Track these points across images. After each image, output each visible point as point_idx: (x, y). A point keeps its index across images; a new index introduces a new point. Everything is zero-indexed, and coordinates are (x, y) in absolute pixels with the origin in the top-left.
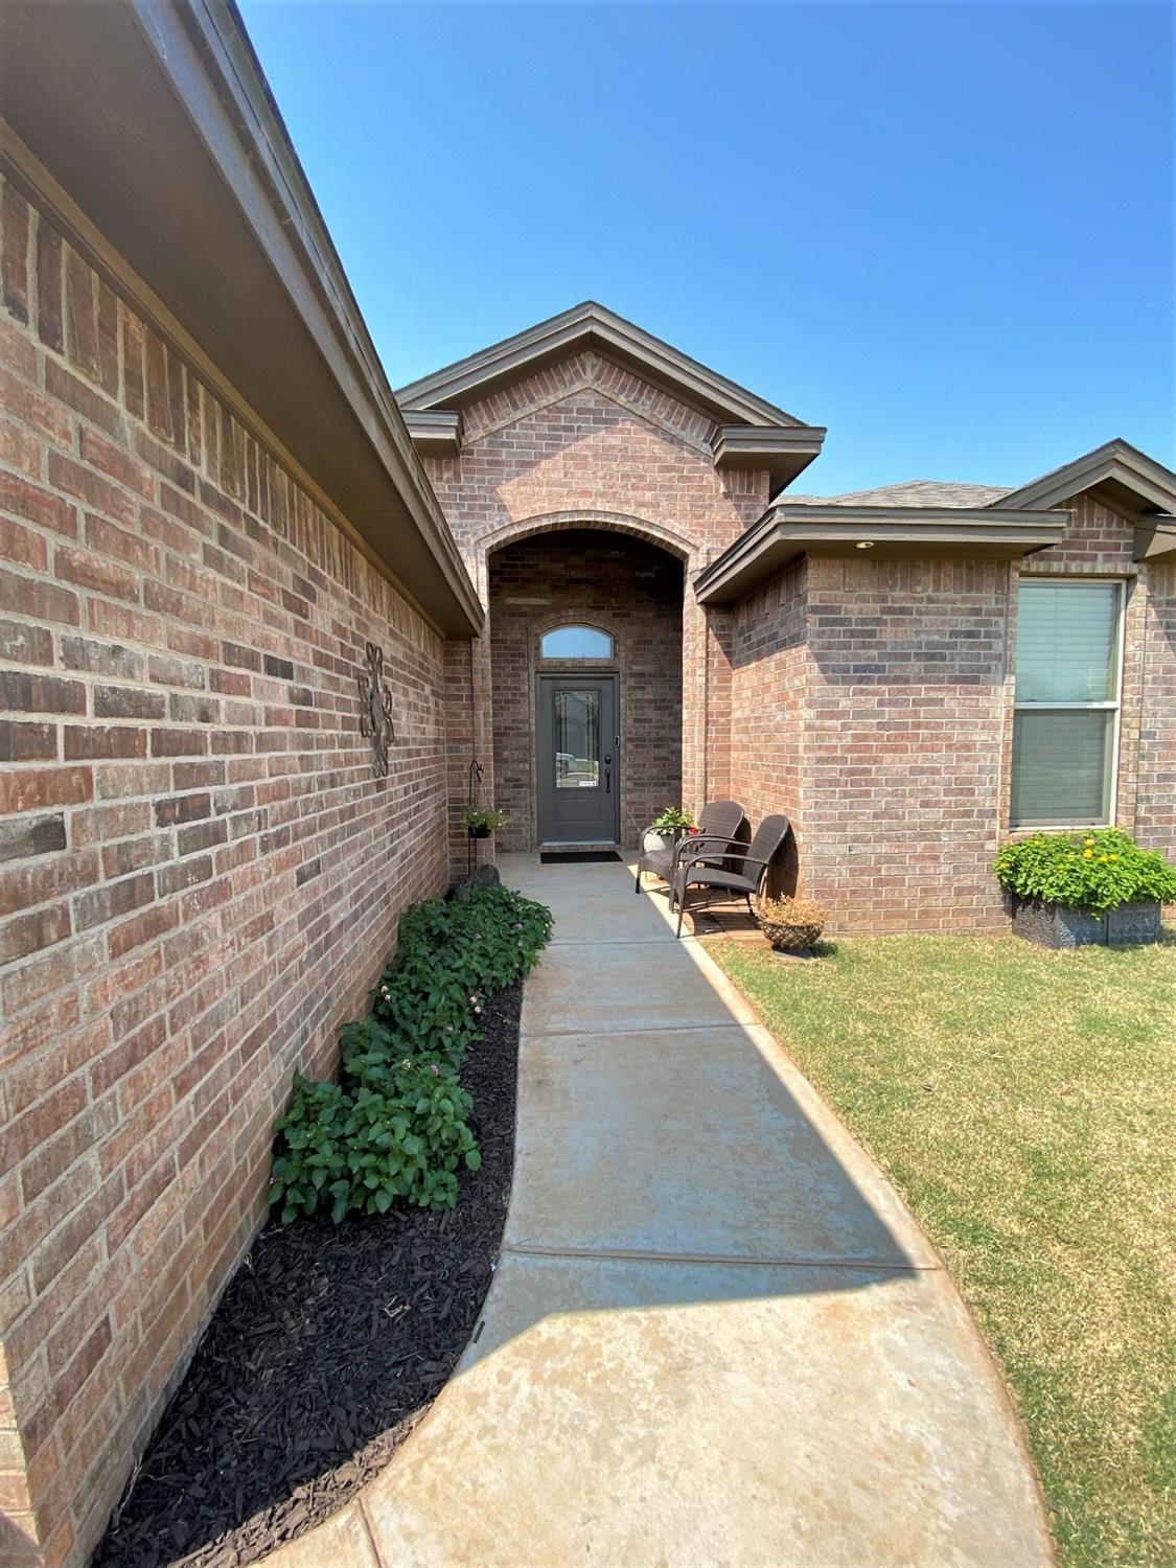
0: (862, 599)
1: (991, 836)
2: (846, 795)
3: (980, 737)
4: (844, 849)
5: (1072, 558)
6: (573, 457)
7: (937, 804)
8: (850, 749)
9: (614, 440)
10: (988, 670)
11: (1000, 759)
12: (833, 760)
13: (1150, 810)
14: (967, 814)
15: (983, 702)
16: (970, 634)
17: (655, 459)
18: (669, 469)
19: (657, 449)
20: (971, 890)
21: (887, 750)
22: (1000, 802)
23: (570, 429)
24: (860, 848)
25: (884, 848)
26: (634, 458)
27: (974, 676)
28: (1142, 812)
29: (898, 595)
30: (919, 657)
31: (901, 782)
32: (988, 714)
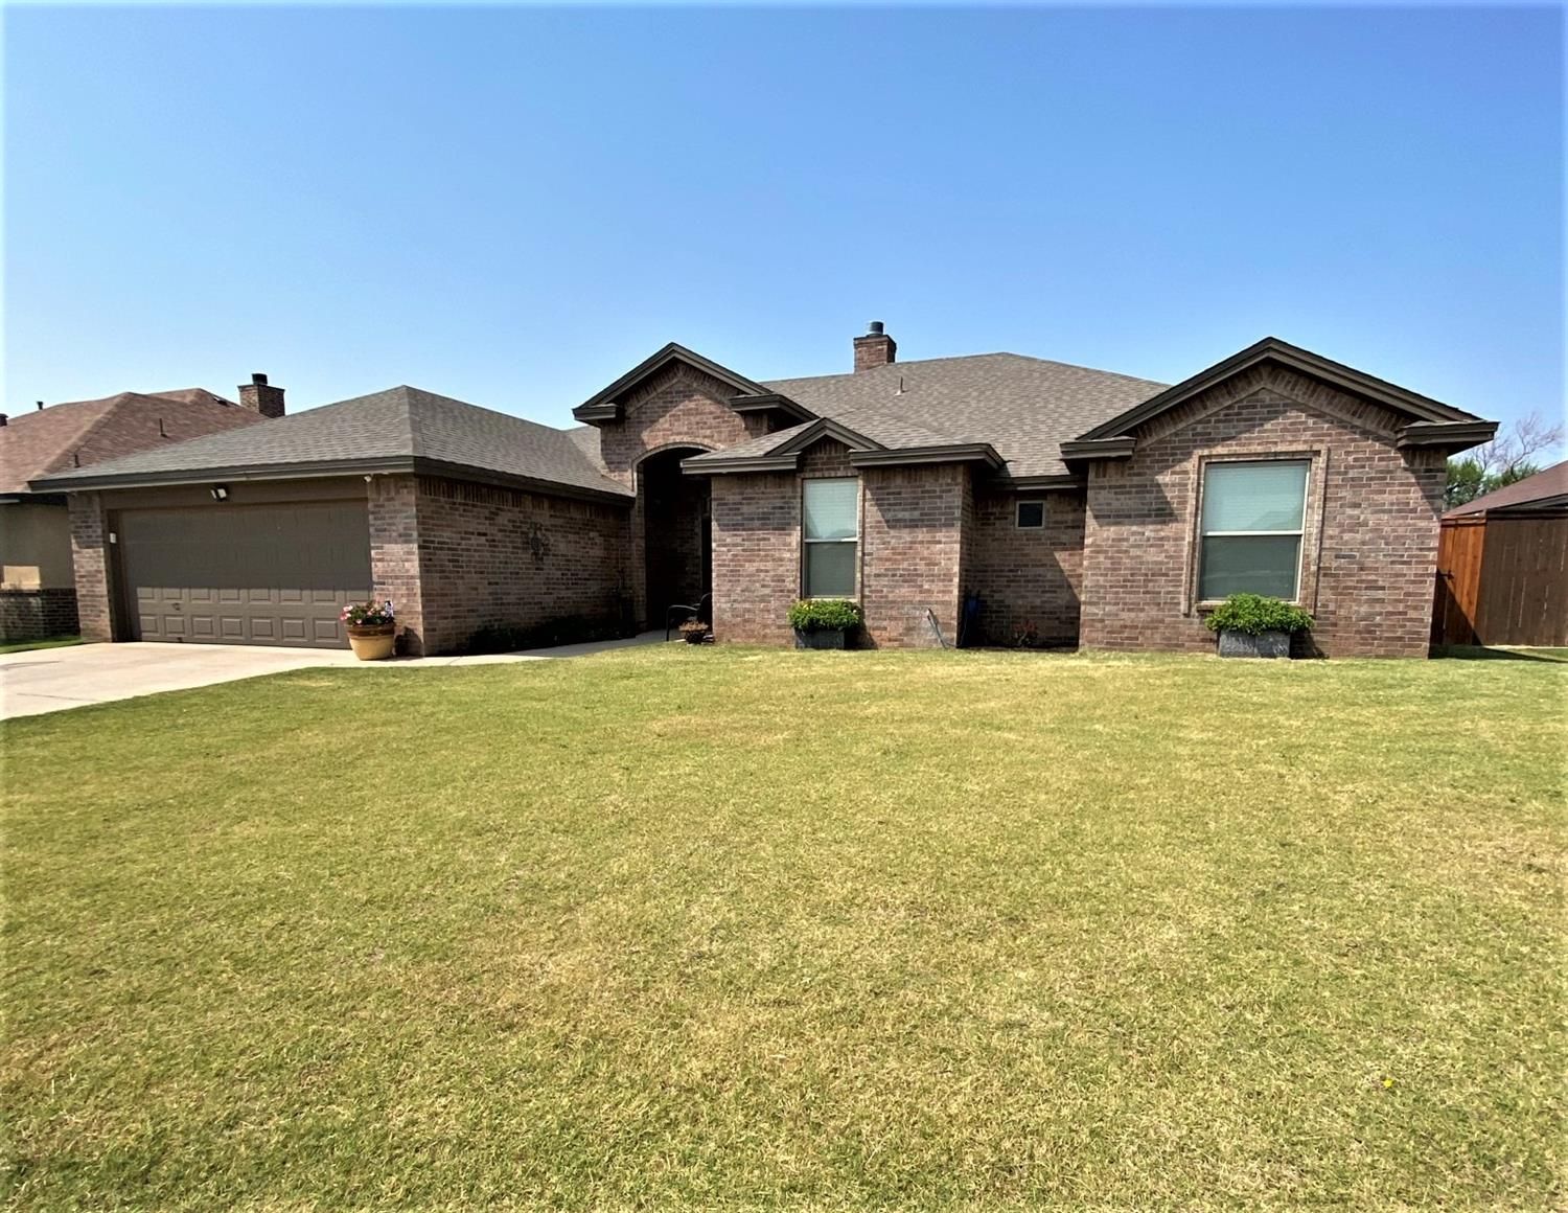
0: (733, 494)
1: (792, 602)
2: (730, 581)
3: (786, 555)
4: (729, 605)
5: (828, 469)
7: (768, 586)
8: (732, 560)
9: (692, 405)
10: (789, 524)
11: (795, 566)
12: (724, 566)
13: (871, 591)
14: (782, 591)
15: (788, 539)
16: (781, 508)
19: (712, 408)
20: (783, 627)
21: (746, 561)
22: (796, 586)
23: (672, 402)
24: (736, 605)
25: (747, 605)
26: (701, 414)
27: (783, 528)
28: (867, 593)
29: (749, 492)
30: (759, 519)
31: (752, 575)
32: (790, 544)
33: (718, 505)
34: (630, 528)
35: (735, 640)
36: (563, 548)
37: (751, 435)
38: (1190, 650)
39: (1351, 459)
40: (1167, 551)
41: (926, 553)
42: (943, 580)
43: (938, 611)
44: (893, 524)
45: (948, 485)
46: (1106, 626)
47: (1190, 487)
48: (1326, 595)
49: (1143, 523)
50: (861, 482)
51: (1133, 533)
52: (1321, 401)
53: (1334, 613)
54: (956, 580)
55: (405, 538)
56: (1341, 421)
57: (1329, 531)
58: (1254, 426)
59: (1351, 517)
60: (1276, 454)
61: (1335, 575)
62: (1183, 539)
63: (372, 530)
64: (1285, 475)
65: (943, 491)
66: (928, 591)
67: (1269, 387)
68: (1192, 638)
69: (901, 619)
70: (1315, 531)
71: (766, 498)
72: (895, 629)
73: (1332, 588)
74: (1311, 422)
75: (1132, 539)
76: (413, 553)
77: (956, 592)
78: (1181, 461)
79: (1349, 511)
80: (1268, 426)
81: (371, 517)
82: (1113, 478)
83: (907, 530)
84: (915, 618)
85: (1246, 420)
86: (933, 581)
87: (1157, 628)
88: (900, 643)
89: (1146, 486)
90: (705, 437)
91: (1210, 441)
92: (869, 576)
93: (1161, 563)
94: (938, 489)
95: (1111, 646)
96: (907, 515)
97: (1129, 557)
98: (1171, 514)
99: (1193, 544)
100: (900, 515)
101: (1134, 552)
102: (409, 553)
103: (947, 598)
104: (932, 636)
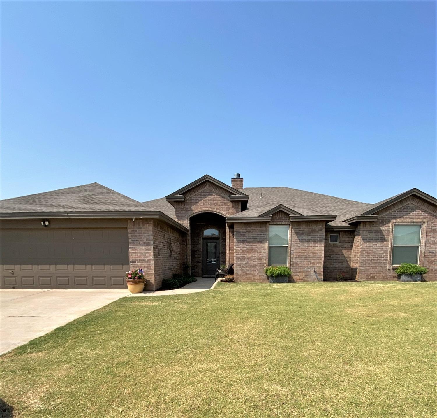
0: (243, 229)
1: (265, 267)
2: (241, 260)
3: (263, 251)
4: (240, 268)
5: (278, 222)
6: (205, 201)
7: (255, 262)
8: (241, 253)
9: (212, 197)
10: (264, 240)
11: (266, 254)
12: (239, 255)
13: (293, 263)
14: (261, 263)
15: (263, 245)
16: (261, 235)
17: (219, 201)
18: (222, 202)
19: (220, 199)
20: (261, 276)
21: (247, 253)
22: (266, 261)
23: (204, 196)
24: (243, 268)
25: (247, 268)
26: (216, 201)
27: (262, 241)
28: (292, 263)
29: (249, 229)
30: (252, 238)
31: (250, 258)
32: (264, 247)
33: (237, 233)
34: (186, 241)
35: (243, 281)
36: (174, 248)
37: (235, 209)
38: (390, 280)
39: (433, 224)
40: (383, 250)
41: (312, 250)
42: (318, 259)
43: (317, 269)
44: (301, 240)
45: (320, 228)
46: (366, 273)
47: (390, 231)
48: (426, 263)
49: (377, 242)
50: (290, 226)
51: (374, 245)
52: (425, 207)
53: (428, 268)
54: (323, 259)
55: (147, 244)
56: (430, 213)
57: (427, 245)
58: (408, 214)
59: (432, 241)
60: (414, 222)
61: (429, 258)
62: (388, 247)
63: (130, 241)
64: (415, 229)
65: (318, 230)
66: (313, 263)
67: (412, 202)
68: (390, 276)
69: (304, 272)
70: (424, 245)
71: (255, 231)
72: (301, 275)
73: (428, 261)
74: (422, 213)
75: (373, 246)
76: (151, 250)
77: (323, 263)
78: (388, 223)
79: (432, 239)
80: (411, 214)
81: (129, 235)
82: (368, 227)
83: (306, 243)
84: (309, 272)
85: (405, 212)
86: (315, 259)
87: (380, 273)
88: (303, 280)
89: (377, 230)
90: (217, 209)
91: (395, 218)
92: (293, 258)
93: (382, 254)
94: (317, 229)
95: (367, 279)
96: (306, 238)
97: (372, 252)
98: (385, 239)
99: (391, 248)
100: (304, 238)
101: (374, 250)
102: (148, 250)
103: (320, 265)
104: (315, 277)
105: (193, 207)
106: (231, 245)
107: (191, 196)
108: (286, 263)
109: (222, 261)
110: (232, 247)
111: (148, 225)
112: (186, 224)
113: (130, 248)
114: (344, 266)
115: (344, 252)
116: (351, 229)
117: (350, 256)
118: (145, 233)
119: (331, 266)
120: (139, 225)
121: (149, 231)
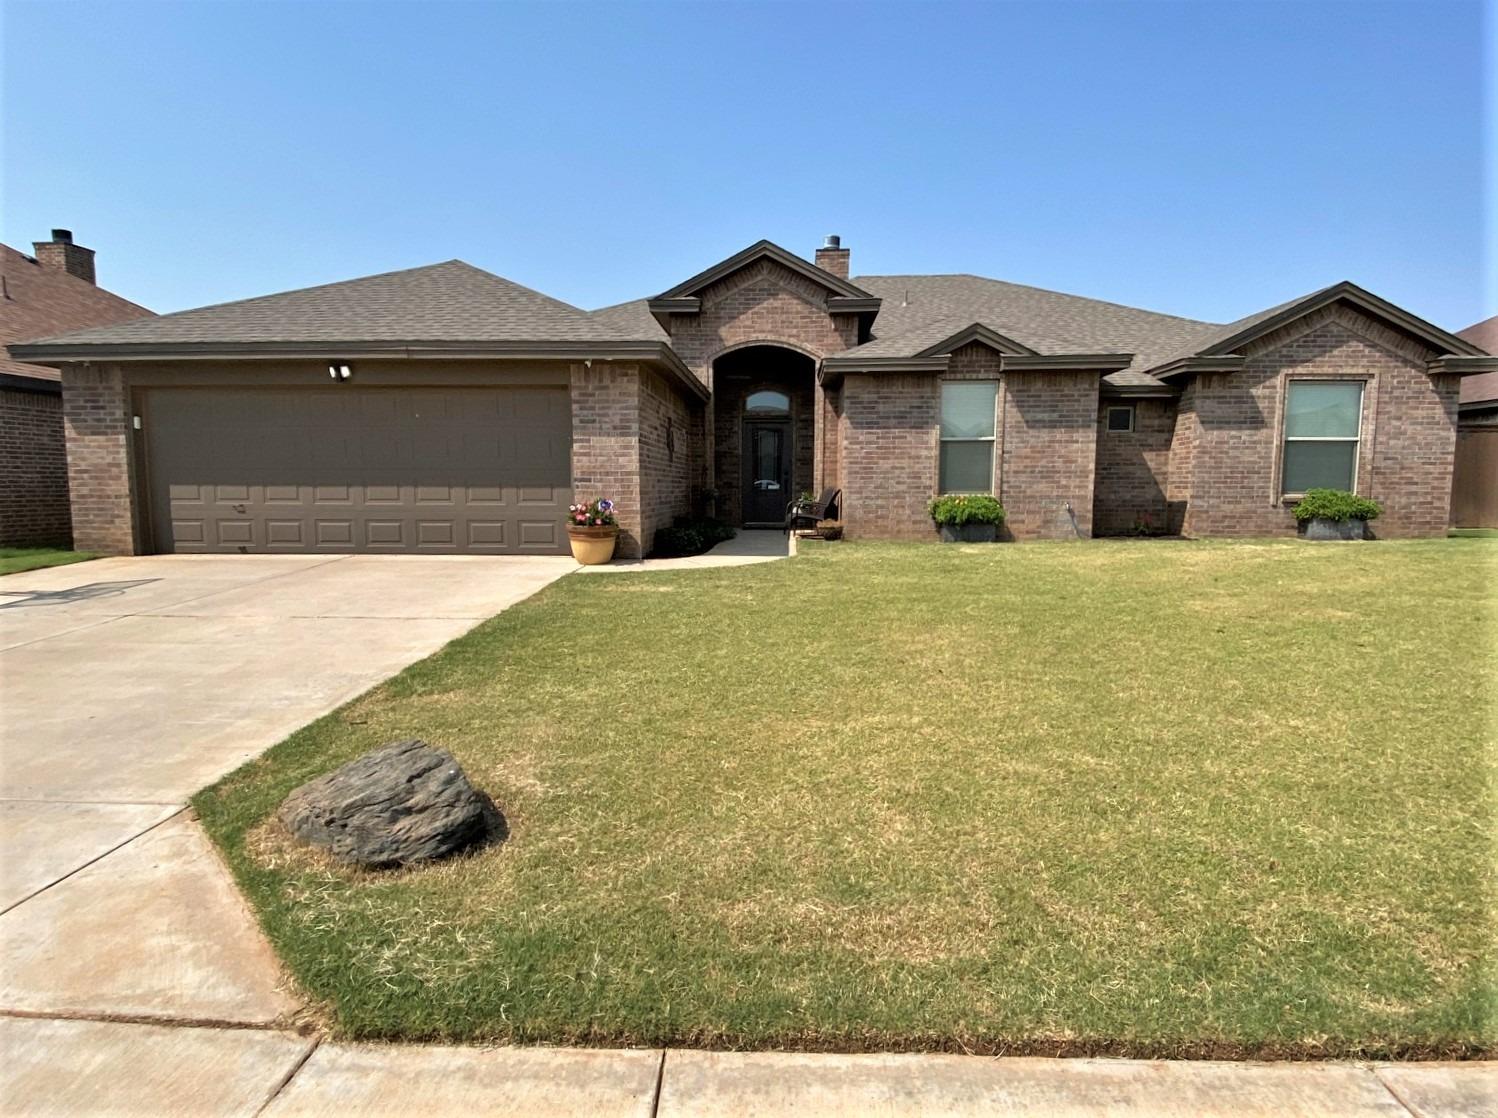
0: (869, 393)
1: (930, 497)
2: (862, 478)
3: (924, 453)
4: (861, 502)
5: (968, 372)
6: (756, 313)
7: (904, 483)
8: (864, 458)
9: (777, 304)
10: (927, 423)
11: (934, 463)
12: (856, 463)
13: (1010, 487)
14: (919, 487)
15: (925, 437)
16: (919, 407)
17: (798, 313)
18: (806, 317)
19: (799, 308)
20: (920, 522)
21: (879, 458)
22: (934, 482)
23: (755, 299)
24: (868, 502)
25: (880, 502)
26: (787, 313)
27: (921, 425)
28: (1005, 488)
29: (885, 391)
30: (895, 417)
31: (887, 472)
32: (927, 442)
33: (852, 403)
34: (703, 426)
35: (867, 536)
36: (677, 444)
37: (841, 336)
38: (1277, 535)
39: (1395, 381)
40: (1259, 453)
41: (1063, 451)
42: (1079, 477)
43: (1075, 505)
44: (1032, 424)
45: (1085, 390)
46: (1209, 517)
47: (1277, 400)
48: (1378, 489)
49: (1240, 429)
50: (1002, 385)
51: (1233, 437)
52: (1375, 330)
53: (1382, 503)
54: (1092, 476)
55: (622, 430)
56: (1388, 351)
57: (1381, 439)
58: (1325, 352)
59: (1395, 427)
60: (1342, 375)
61: (1384, 473)
62: (1272, 442)
63: (575, 421)
64: (1344, 393)
65: (1081, 396)
66: (1066, 487)
67: (1337, 321)
68: (1278, 526)
69: (1039, 512)
70: (1370, 438)
71: (904, 397)
72: (1033, 522)
73: (1382, 484)
74: (1367, 351)
75: (1231, 442)
76: (632, 447)
77: (1091, 487)
78: (1271, 377)
79: (1395, 423)
80: (1336, 352)
81: (575, 407)
82: (1216, 389)
83: (1046, 430)
84: (1053, 512)
85: (1320, 346)
86: (1070, 477)
87: (1251, 518)
88: (1037, 535)
89: (1242, 397)
90: (790, 336)
91: (1293, 363)
92: (1007, 472)
93: (1255, 463)
94: (1076, 394)
95: (1215, 533)
96: (1046, 416)
97: (1229, 457)
98: (1263, 422)
99: (1279, 447)
100: (1040, 416)
101: (1232, 453)
102: (626, 447)
103: (1083, 493)
104: (1070, 527)
105: (723, 331)
106: (828, 436)
107: (717, 300)
108: (988, 488)
109: (798, 484)
110: (832, 444)
111: (625, 379)
112: (705, 375)
113: (577, 441)
114: (1148, 496)
115: (1149, 457)
116: (1167, 392)
117: (1164, 469)
118: (619, 402)
119: (1113, 497)
120: (601, 381)
121: (628, 394)
